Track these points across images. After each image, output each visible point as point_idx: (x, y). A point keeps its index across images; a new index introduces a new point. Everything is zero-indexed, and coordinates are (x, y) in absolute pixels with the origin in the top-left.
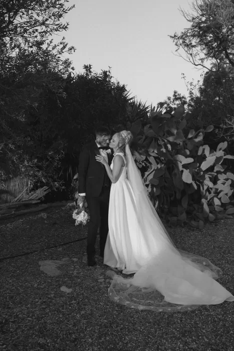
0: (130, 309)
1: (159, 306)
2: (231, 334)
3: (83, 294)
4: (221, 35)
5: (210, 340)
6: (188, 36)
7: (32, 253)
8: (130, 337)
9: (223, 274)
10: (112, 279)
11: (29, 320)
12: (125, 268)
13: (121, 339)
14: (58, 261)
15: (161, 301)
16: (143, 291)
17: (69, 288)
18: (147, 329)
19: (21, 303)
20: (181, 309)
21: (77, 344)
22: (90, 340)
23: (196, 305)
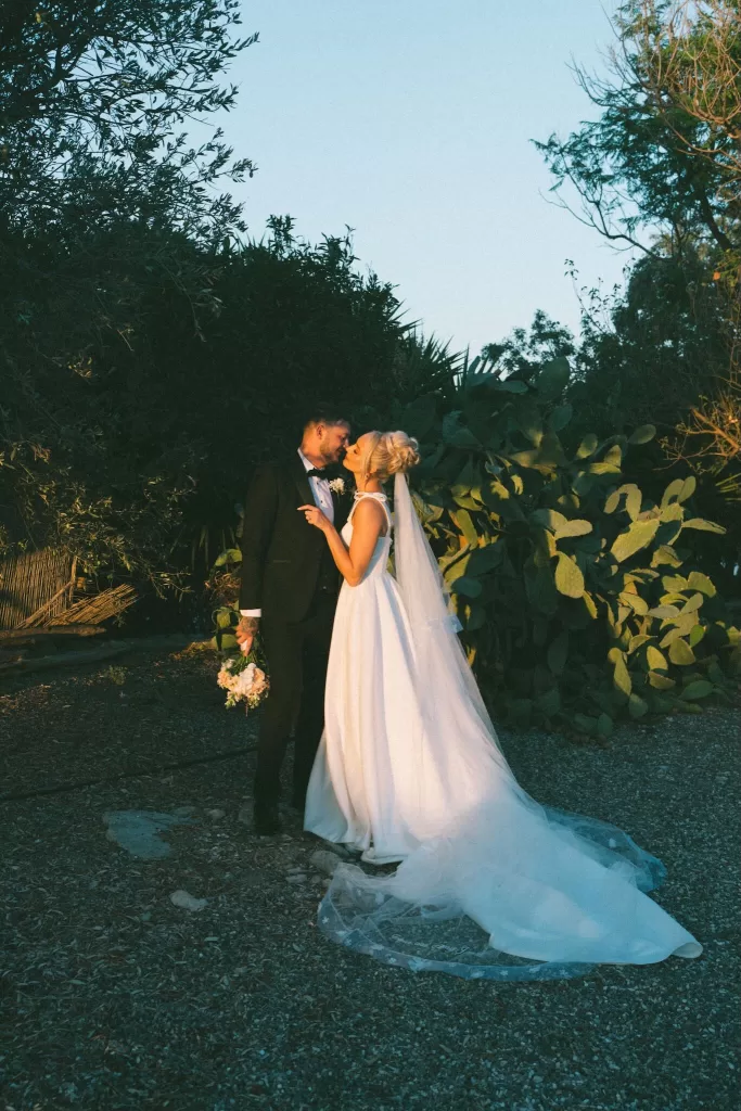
0: (386, 966)
1: (471, 961)
2: (689, 1050)
3: (240, 917)
4: (693, 150)
5: (624, 1066)
6: (591, 147)
7: (80, 786)
8: (383, 1048)
9: (669, 878)
10: (331, 878)
11: (75, 986)
12: (372, 845)
13: (355, 1055)
14: (163, 816)
15: (480, 949)
16: (424, 915)
17: (197, 898)
18: (436, 1025)
19: (48, 935)
20: (539, 974)
21: (224, 1061)
22: (262, 1052)
23: (584, 964)
